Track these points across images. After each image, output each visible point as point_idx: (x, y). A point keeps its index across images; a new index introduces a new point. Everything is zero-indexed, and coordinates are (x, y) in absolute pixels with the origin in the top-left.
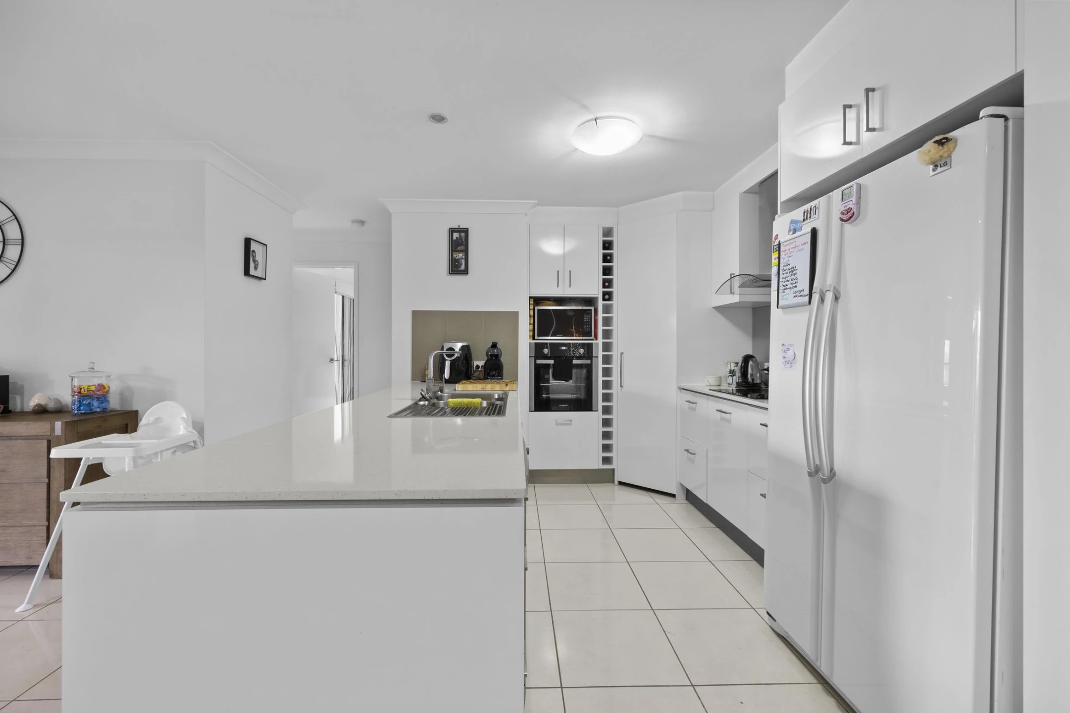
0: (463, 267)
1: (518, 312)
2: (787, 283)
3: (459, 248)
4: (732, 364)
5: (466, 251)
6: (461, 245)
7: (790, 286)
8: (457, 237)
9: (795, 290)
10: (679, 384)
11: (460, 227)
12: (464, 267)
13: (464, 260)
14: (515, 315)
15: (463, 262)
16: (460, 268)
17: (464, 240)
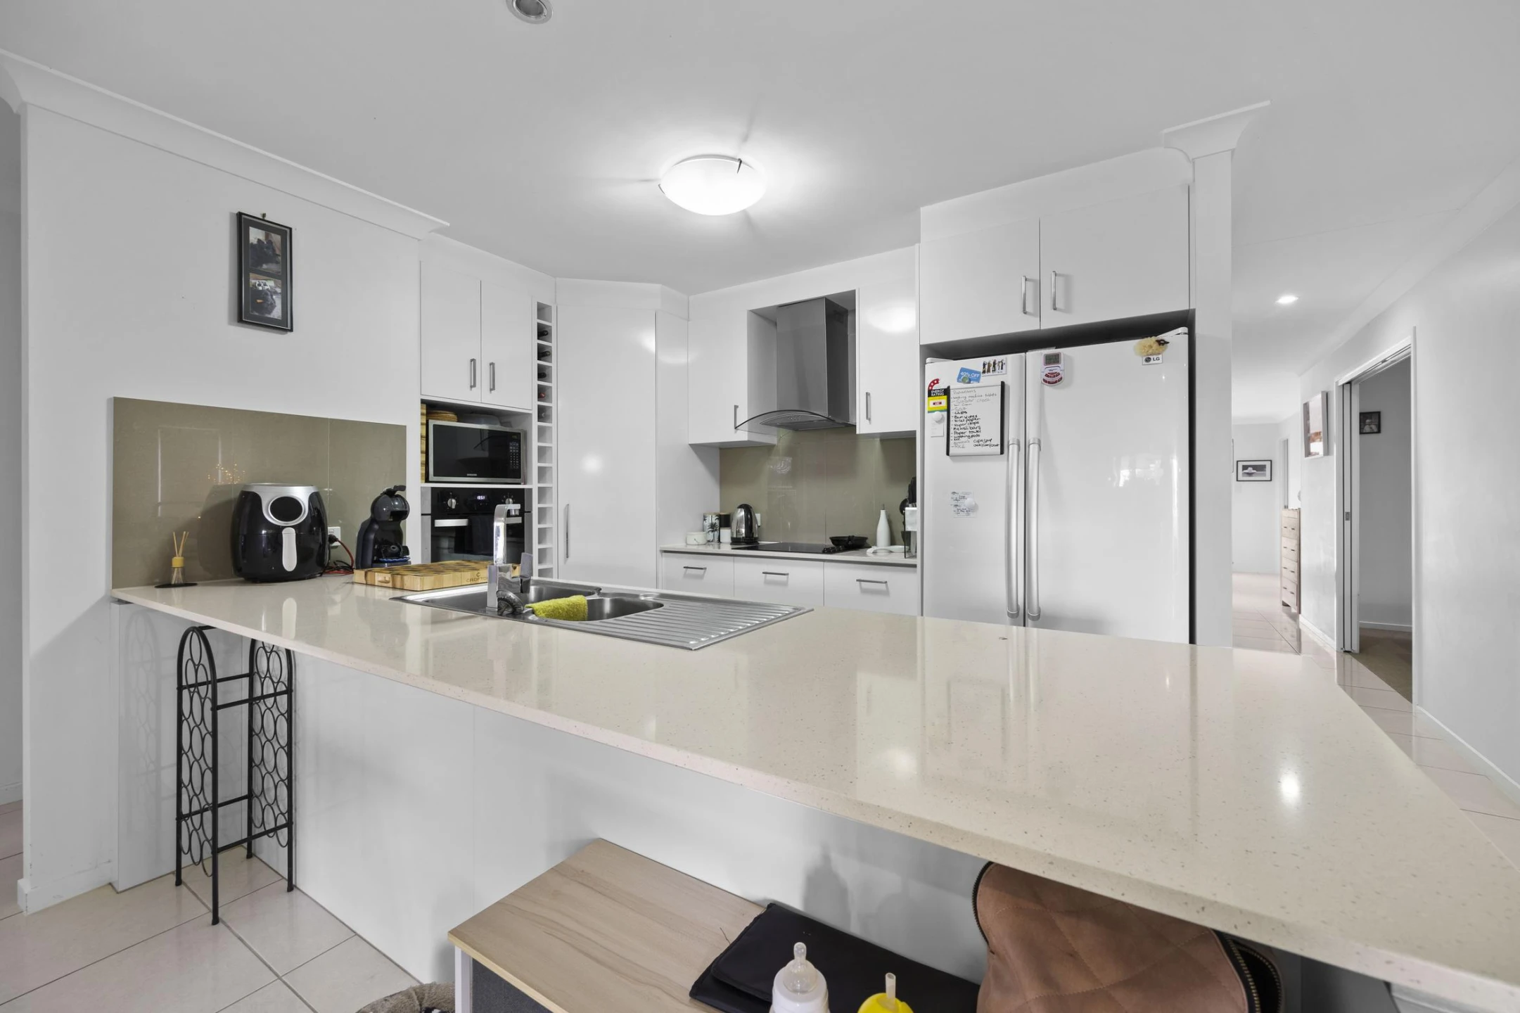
0: (277, 313)
1: (405, 426)
2: (963, 431)
3: (265, 266)
4: (714, 516)
5: (285, 277)
6: (270, 259)
7: (967, 434)
8: (259, 240)
9: (977, 438)
10: (662, 546)
11: (266, 218)
12: (280, 314)
13: (280, 296)
14: (400, 431)
15: (278, 301)
16: (270, 312)
17: (278, 252)
